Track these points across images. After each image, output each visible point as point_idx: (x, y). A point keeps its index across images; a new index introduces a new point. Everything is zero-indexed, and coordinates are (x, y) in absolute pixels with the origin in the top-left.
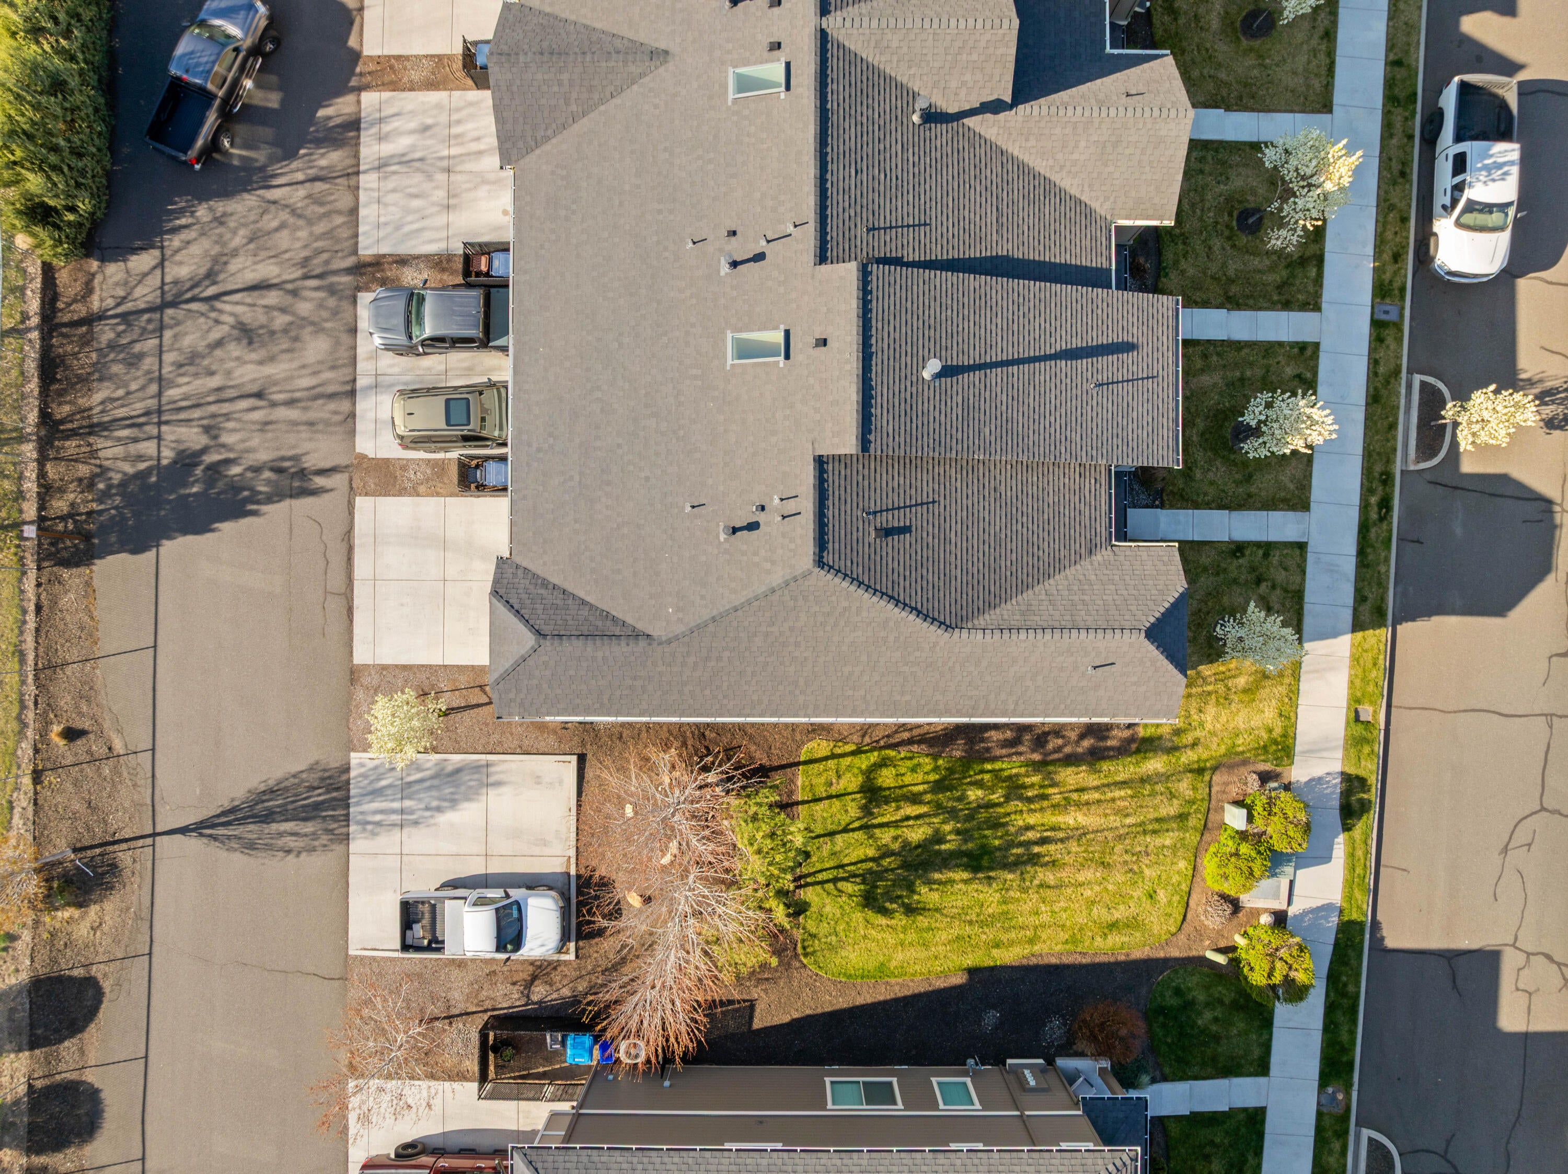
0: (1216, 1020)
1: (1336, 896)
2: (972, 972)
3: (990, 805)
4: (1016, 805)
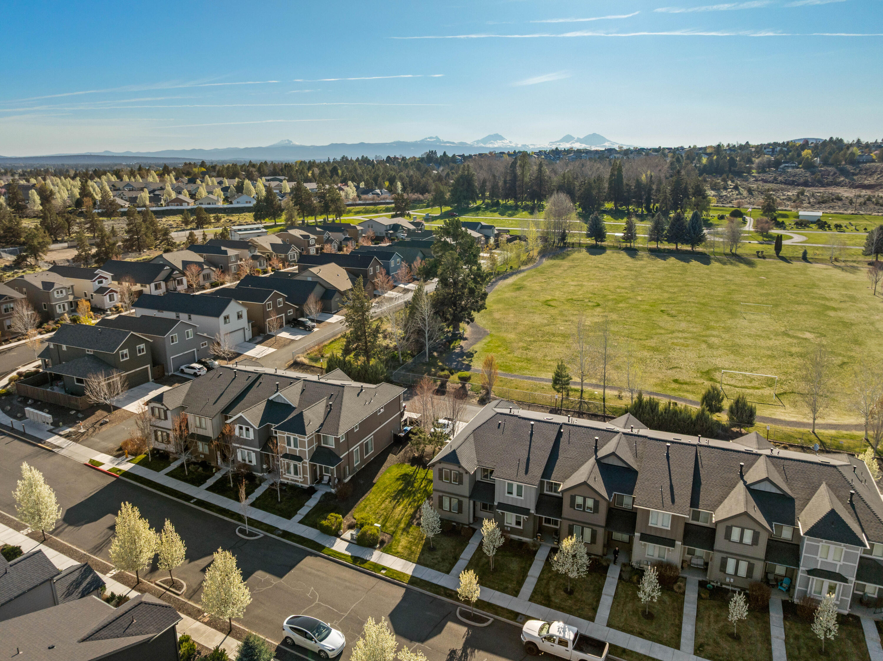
1: (334, 548)
3: (414, 497)
4: (410, 501)
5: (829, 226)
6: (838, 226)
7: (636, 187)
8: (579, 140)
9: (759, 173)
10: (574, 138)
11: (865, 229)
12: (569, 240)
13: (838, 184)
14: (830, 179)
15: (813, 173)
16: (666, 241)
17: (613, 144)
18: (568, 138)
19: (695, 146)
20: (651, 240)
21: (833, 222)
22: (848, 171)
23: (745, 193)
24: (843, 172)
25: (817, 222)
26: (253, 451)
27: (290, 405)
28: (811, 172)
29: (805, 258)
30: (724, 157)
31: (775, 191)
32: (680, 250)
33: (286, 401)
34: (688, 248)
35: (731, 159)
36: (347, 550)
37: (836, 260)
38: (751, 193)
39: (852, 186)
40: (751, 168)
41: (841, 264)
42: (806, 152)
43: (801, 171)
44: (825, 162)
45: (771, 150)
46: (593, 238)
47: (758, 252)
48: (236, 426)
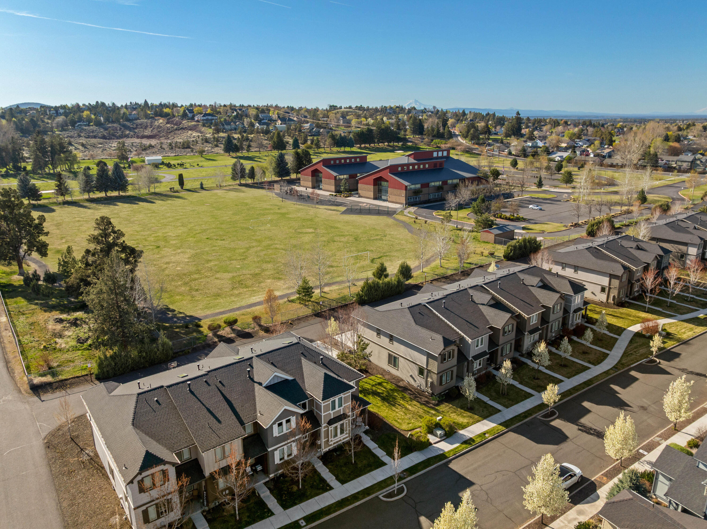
1: (446, 450)
3: (397, 397)
4: (402, 400)
5: (175, 166)
6: (181, 165)
9: (61, 131)
11: (198, 165)
13: (127, 136)
14: (120, 133)
15: (106, 129)
16: (96, 190)
20: (83, 191)
21: (173, 162)
22: (129, 127)
24: (126, 127)
25: (163, 163)
26: (293, 441)
27: (287, 380)
28: (103, 128)
29: (202, 188)
30: (23, 119)
31: (101, 144)
32: (111, 197)
33: (281, 377)
34: (115, 194)
35: (32, 120)
36: (451, 444)
37: (220, 186)
38: (85, 148)
39: (138, 137)
40: (52, 127)
41: (227, 188)
42: (86, 113)
43: (94, 128)
44: (107, 120)
45: (54, 112)
46: (27, 198)
47: (171, 189)
48: (274, 426)
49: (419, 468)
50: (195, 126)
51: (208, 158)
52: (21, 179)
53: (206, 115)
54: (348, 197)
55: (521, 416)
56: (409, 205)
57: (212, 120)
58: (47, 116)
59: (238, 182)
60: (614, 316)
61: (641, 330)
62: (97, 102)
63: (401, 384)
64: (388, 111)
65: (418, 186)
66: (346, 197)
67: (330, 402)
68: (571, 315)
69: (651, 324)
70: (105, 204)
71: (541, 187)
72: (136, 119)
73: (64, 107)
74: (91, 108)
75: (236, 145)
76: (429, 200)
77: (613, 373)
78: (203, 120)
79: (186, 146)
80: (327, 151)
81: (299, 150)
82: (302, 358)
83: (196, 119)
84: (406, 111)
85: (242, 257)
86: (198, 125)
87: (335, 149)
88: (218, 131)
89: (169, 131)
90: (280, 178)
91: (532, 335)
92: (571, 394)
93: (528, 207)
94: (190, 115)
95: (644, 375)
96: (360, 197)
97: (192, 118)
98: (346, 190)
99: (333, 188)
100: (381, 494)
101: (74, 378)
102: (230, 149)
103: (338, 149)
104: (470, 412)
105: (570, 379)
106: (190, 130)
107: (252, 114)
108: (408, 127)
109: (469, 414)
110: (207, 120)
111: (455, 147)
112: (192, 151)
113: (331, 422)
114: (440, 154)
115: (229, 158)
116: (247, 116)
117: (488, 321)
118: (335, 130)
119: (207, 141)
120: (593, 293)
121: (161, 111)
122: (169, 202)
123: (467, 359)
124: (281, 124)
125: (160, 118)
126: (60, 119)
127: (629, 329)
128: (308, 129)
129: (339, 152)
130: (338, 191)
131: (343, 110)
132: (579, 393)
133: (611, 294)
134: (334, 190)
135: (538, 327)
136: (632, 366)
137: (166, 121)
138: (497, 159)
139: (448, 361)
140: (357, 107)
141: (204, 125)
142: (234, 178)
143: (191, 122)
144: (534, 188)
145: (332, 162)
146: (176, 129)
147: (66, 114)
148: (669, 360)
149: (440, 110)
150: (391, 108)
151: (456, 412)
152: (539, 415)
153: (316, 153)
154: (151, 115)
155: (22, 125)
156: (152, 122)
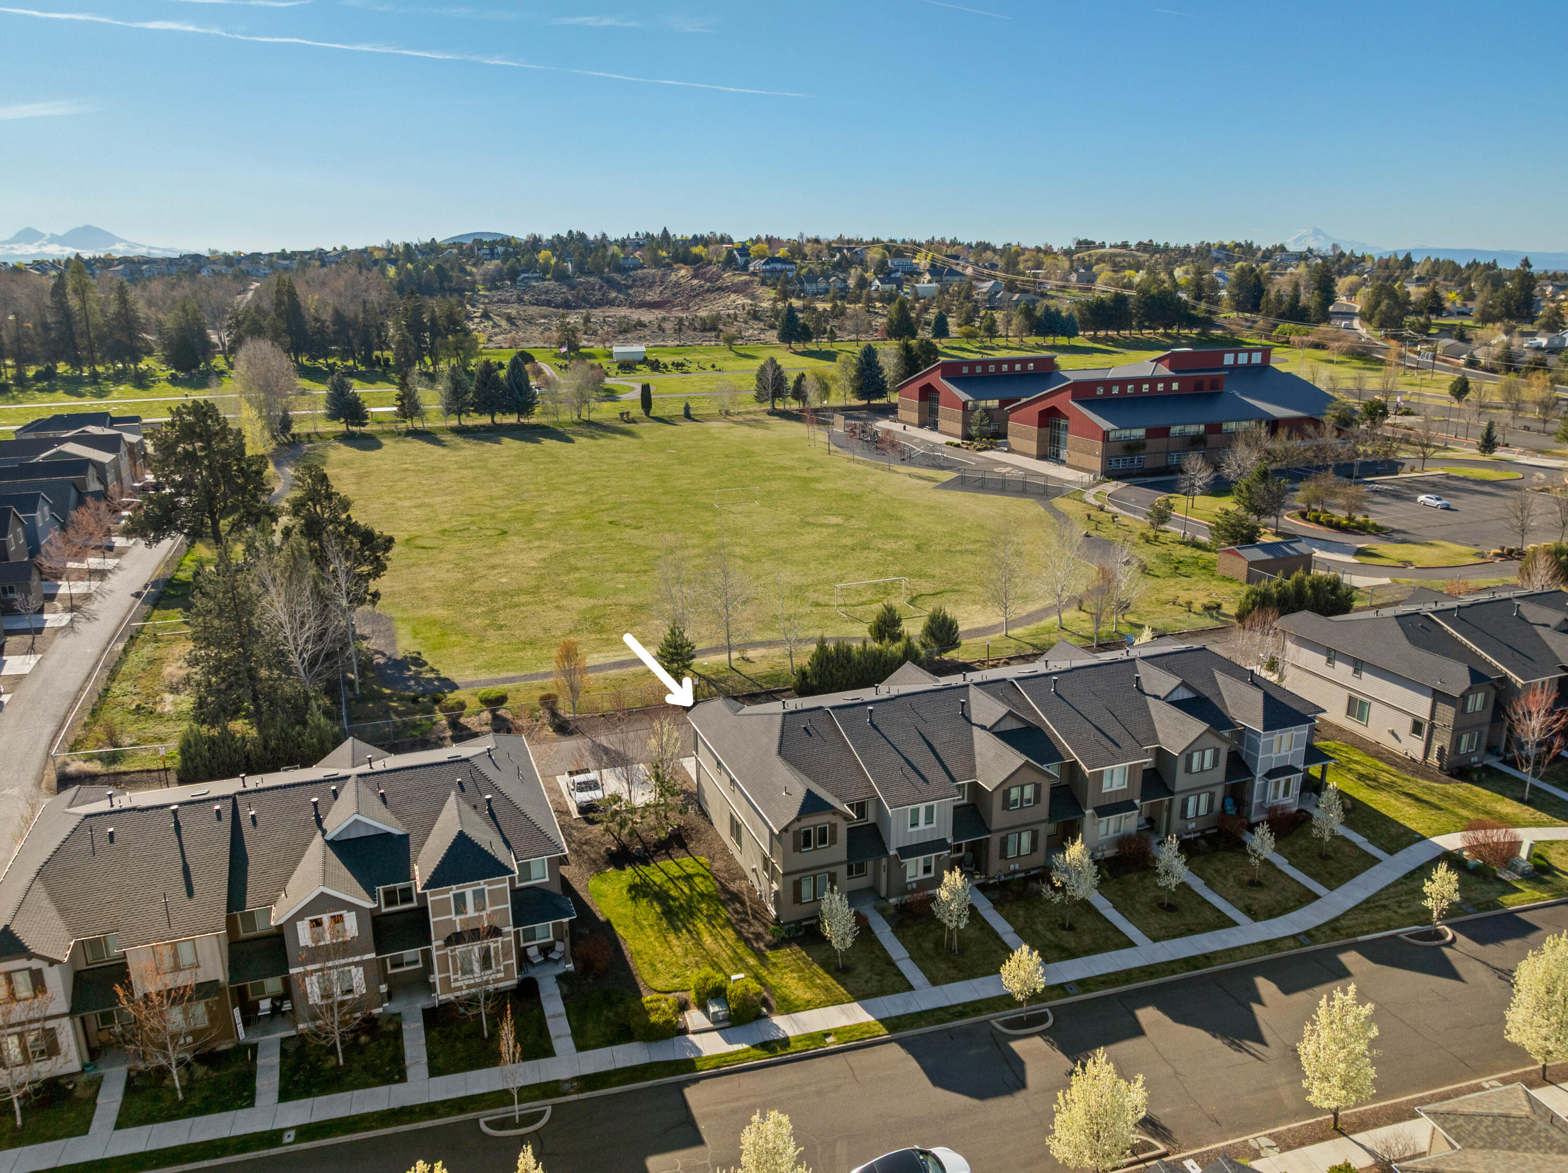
0: (609, 1018)
1: (706, 1053)
2: (608, 922)
3: (701, 912)
4: (705, 920)
5: (666, 367)
6: (678, 365)
7: (335, 323)
8: (54, 239)
9: (489, 290)
10: (43, 235)
11: (713, 366)
12: (295, 429)
13: (611, 303)
14: (598, 295)
15: (572, 287)
16: (474, 411)
17: (133, 245)
18: (29, 235)
19: (344, 248)
20: (449, 411)
21: (666, 359)
22: (619, 283)
23: (504, 323)
24: (613, 284)
25: (645, 361)
26: (357, 964)
27: (388, 834)
28: (568, 285)
29: (688, 416)
30: (425, 266)
31: (544, 317)
32: (501, 425)
33: (376, 828)
34: (512, 419)
35: (439, 268)
36: (730, 1042)
37: (727, 413)
38: (513, 324)
39: (632, 305)
40: (475, 282)
41: (740, 418)
42: (544, 254)
43: (551, 284)
44: (580, 269)
45: (488, 252)
46: (342, 420)
47: (622, 414)
48: (299, 924)
49: (614, 1079)
50: (746, 283)
51: (742, 352)
52: (333, 384)
53: (774, 260)
54: (985, 449)
55: (951, 1011)
56: (1109, 477)
57: (782, 271)
58: (473, 260)
59: (767, 406)
60: (1417, 799)
61: (1461, 850)
62: (570, 232)
63: (734, 887)
64: (1215, 254)
65: (1140, 433)
66: (979, 450)
67: (451, 895)
68: (1258, 783)
69: (1498, 836)
70: (479, 439)
71: (1491, 451)
72: (635, 269)
73: (506, 241)
74: (559, 245)
75: (805, 327)
76: (1167, 467)
77: (1290, 948)
78: (765, 271)
79: (711, 326)
80: (1010, 345)
81: (913, 342)
82: (453, 793)
83: (751, 269)
84: (1260, 254)
85: (647, 568)
86: (752, 282)
87: (1032, 340)
88: (785, 296)
89: (696, 295)
90: (865, 402)
91: (1105, 819)
92: (1128, 981)
93: (1414, 500)
94: (740, 260)
95: (1378, 966)
96: (1010, 451)
97: (744, 268)
98: (982, 435)
99: (958, 428)
100: (484, 1117)
101: (142, 771)
102: (792, 335)
103: (1039, 340)
104: (835, 978)
105: (1158, 944)
106: (735, 292)
107: (872, 259)
108: (1223, 293)
109: (830, 981)
110: (773, 271)
111: (1325, 342)
112: (717, 337)
113: (455, 939)
114: (1243, 359)
115: (788, 354)
116: (862, 263)
117: (973, 769)
118: (1053, 297)
119: (755, 315)
120: (1393, 733)
121: (687, 251)
122: (602, 441)
123: (885, 852)
124: (930, 282)
125: (681, 265)
126: (492, 265)
127: (1434, 839)
128: (985, 293)
129: (1040, 347)
130: (967, 437)
131: (1107, 250)
132: (1154, 981)
133: (1434, 741)
134: (960, 433)
135: (1131, 801)
136: (1360, 938)
137: (692, 272)
138: (1429, 376)
139: (815, 848)
140: (1140, 243)
141: (763, 283)
142: (759, 398)
143: (740, 275)
144: (1473, 453)
145: (965, 370)
146: (708, 290)
147: (506, 256)
148: (1482, 940)
149: (1348, 252)
150: (1222, 247)
151: (802, 970)
152: (996, 1019)
153: (986, 348)
154: (667, 260)
155: (420, 278)
156: (664, 275)
